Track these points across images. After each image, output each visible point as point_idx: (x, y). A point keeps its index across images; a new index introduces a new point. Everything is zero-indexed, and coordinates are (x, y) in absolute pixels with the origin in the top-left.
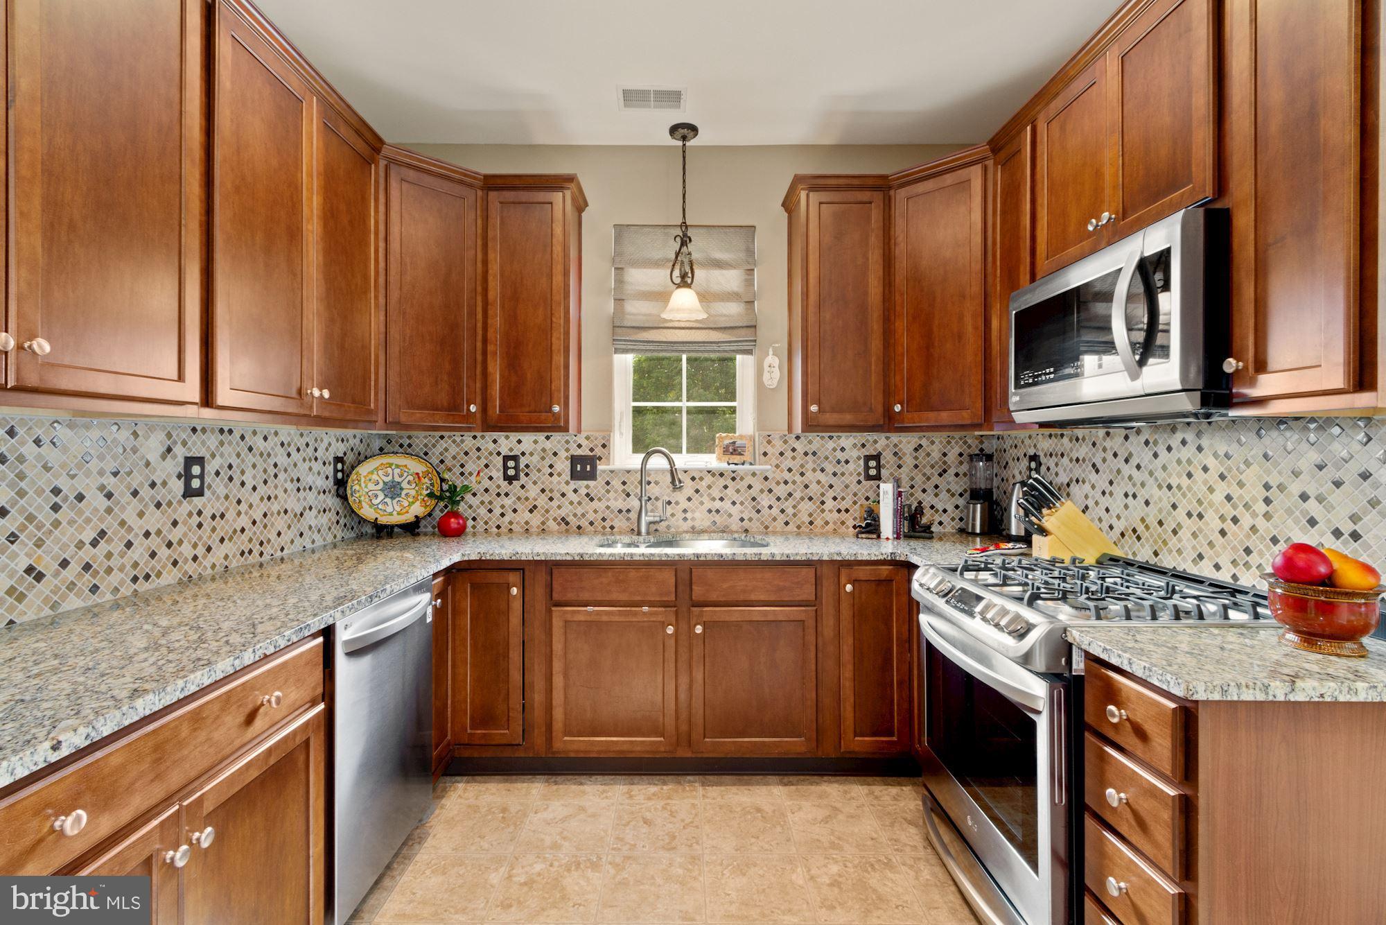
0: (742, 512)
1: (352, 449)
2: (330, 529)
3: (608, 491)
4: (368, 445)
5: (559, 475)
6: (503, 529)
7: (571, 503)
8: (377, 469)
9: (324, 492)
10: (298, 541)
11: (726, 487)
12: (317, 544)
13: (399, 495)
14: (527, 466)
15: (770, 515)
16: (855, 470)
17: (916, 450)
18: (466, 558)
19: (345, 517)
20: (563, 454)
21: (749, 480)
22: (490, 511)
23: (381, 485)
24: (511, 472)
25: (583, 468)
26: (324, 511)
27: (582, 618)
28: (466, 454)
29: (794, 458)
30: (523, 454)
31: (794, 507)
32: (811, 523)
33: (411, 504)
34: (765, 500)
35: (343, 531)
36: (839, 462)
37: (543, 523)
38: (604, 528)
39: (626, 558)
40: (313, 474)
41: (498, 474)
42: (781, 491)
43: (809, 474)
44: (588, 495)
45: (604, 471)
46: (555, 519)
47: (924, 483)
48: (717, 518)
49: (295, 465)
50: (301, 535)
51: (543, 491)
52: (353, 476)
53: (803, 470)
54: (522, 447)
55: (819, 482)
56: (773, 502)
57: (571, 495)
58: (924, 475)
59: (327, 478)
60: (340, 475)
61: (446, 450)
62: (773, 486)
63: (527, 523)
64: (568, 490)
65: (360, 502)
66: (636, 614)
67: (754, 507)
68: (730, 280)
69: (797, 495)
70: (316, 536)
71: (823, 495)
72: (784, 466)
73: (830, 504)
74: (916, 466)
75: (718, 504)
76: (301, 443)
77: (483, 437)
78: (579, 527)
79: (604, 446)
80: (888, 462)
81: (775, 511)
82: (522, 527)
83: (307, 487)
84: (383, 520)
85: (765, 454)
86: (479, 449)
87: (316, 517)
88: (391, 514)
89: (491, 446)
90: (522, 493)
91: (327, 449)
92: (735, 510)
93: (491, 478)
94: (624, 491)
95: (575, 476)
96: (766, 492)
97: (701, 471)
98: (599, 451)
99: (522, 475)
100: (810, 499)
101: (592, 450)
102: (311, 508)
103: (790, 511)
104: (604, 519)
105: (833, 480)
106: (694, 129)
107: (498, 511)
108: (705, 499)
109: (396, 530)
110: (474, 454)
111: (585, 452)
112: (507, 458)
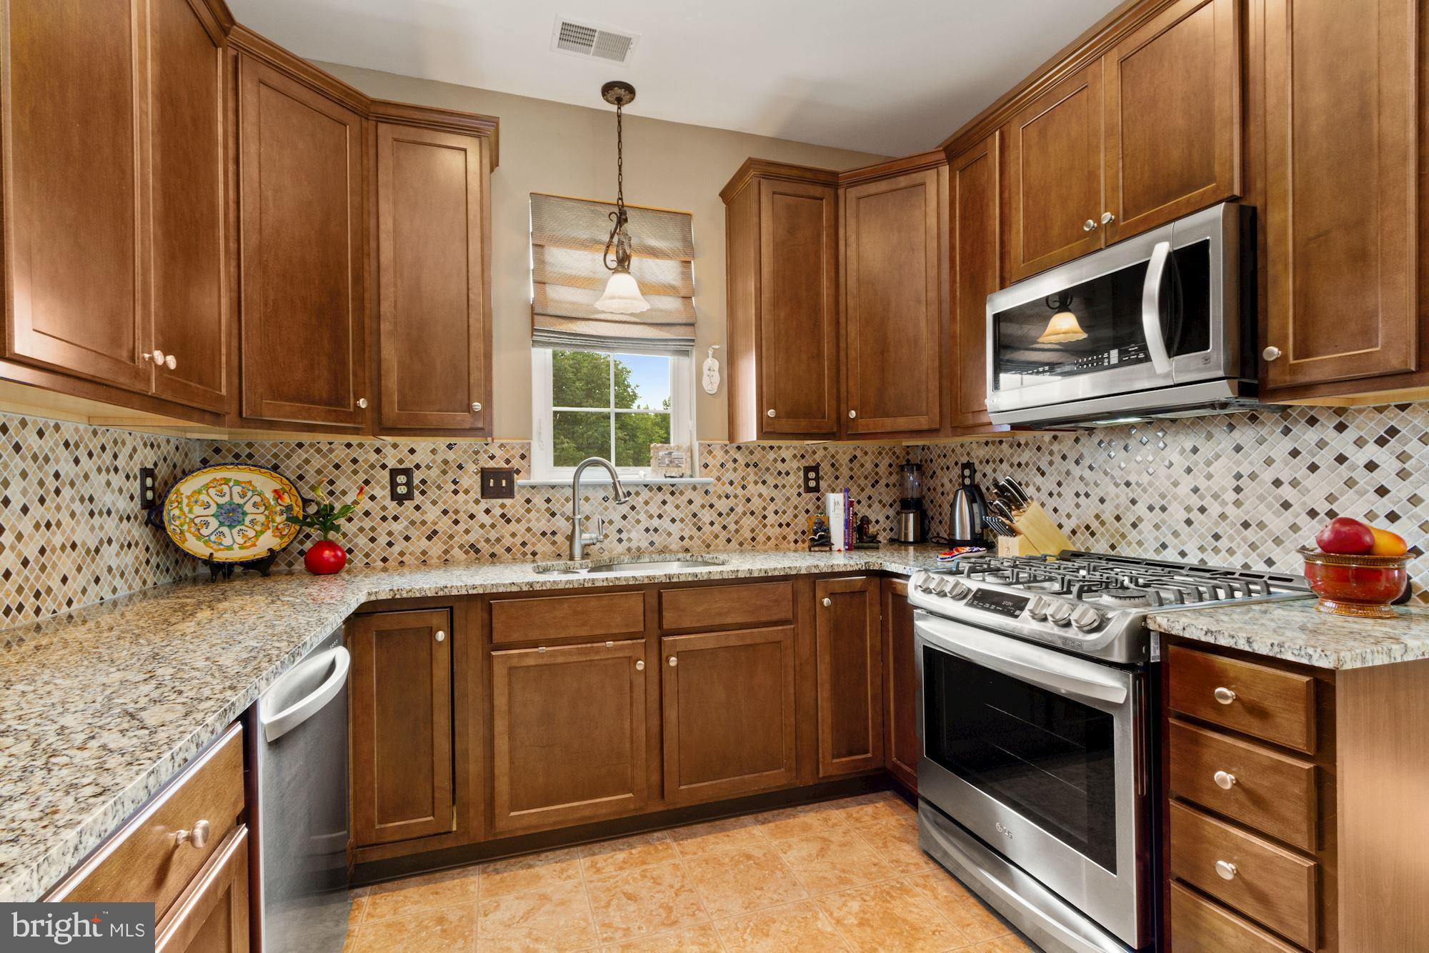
0: (682, 530)
1: (165, 459)
2: (137, 571)
3: (529, 511)
4: (186, 455)
5: (467, 492)
6: (392, 563)
7: (482, 526)
8: (207, 487)
9: (128, 518)
10: (93, 589)
11: (664, 502)
12: (120, 594)
13: (241, 522)
14: (423, 482)
15: (712, 533)
16: (796, 482)
17: (851, 461)
19: (158, 554)
20: (472, 468)
21: (689, 494)
22: (373, 540)
23: (213, 509)
24: (402, 490)
25: (498, 483)
26: (129, 545)
27: (531, 661)
28: (337, 466)
29: (735, 470)
30: (418, 467)
31: (737, 523)
32: (753, 539)
33: (257, 536)
34: (706, 516)
35: (155, 574)
36: (780, 473)
37: (446, 552)
38: (524, 554)
40: (113, 491)
41: (383, 493)
42: (723, 505)
43: (751, 487)
44: (503, 516)
45: (523, 487)
46: (461, 547)
47: (859, 494)
48: (655, 538)
49: (86, 477)
50: (97, 580)
51: (445, 512)
52: (172, 496)
53: (745, 483)
54: (416, 458)
55: (760, 495)
56: (715, 517)
57: (482, 518)
58: (859, 486)
59: (132, 498)
60: (149, 495)
61: (307, 461)
62: (714, 500)
63: (424, 553)
64: (479, 510)
65: (182, 532)
66: (598, 651)
67: (695, 524)
68: (666, 271)
69: (740, 510)
70: (118, 582)
71: (764, 509)
72: (726, 479)
73: (772, 518)
74: (851, 478)
75: (656, 522)
76: (94, 444)
77: (361, 445)
78: (493, 555)
79: (523, 457)
80: (826, 474)
81: (717, 528)
82: (417, 558)
83: (105, 510)
84: (221, 556)
85: (706, 466)
86: (355, 461)
87: (118, 555)
88: (229, 548)
89: (373, 457)
90: (417, 516)
91: (131, 457)
92: (675, 529)
93: (373, 498)
94: (548, 510)
95: (486, 492)
96: (708, 507)
97: (637, 485)
98: (516, 463)
99: (416, 493)
100: (752, 513)
101: (508, 462)
102: (110, 541)
103: (732, 527)
104: (524, 544)
105: (775, 493)
106: (630, 90)
107: (383, 540)
108: (642, 517)
109: (238, 570)
110: (348, 467)
111: (499, 464)
112: (394, 473)
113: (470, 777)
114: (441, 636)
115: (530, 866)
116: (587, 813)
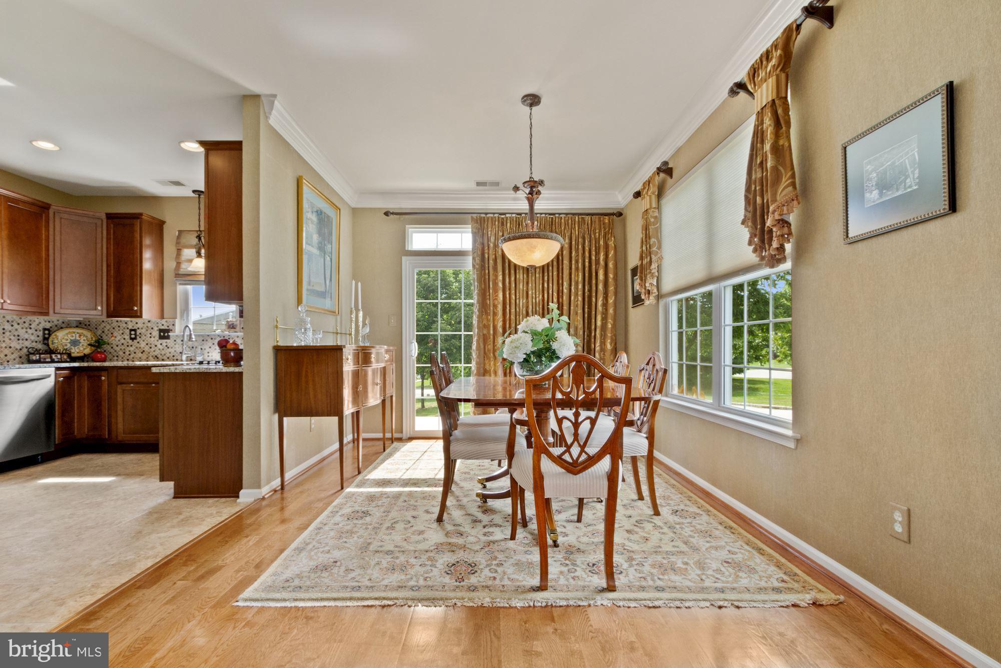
1: (56, 325)
3: (175, 344)
4: (68, 324)
5: (154, 337)
6: (130, 361)
7: (159, 349)
8: (67, 334)
9: (35, 341)
13: (79, 345)
14: (140, 334)
18: (82, 365)
20: (156, 329)
22: (124, 353)
23: (69, 341)
24: (133, 336)
25: (164, 334)
27: (129, 389)
28: (114, 328)
30: (138, 328)
33: (85, 349)
37: (147, 358)
39: (145, 365)
40: (29, 334)
41: (127, 337)
44: (166, 346)
45: (173, 336)
46: (152, 356)
49: (17, 330)
51: (147, 344)
52: (53, 336)
54: (138, 326)
57: (159, 346)
59: (38, 336)
60: (46, 336)
61: (105, 327)
63: (139, 358)
64: (158, 344)
65: (57, 346)
76: (21, 321)
78: (163, 360)
79: (173, 325)
82: (138, 360)
83: (24, 339)
86: (119, 327)
88: (74, 353)
89: (125, 325)
90: (138, 345)
91: (38, 325)
93: (124, 339)
98: (171, 327)
99: (138, 337)
101: (168, 327)
104: (173, 356)
107: (127, 353)
110: (117, 328)
111: (165, 327)
112: (131, 330)
113: (112, 423)
114: (103, 378)
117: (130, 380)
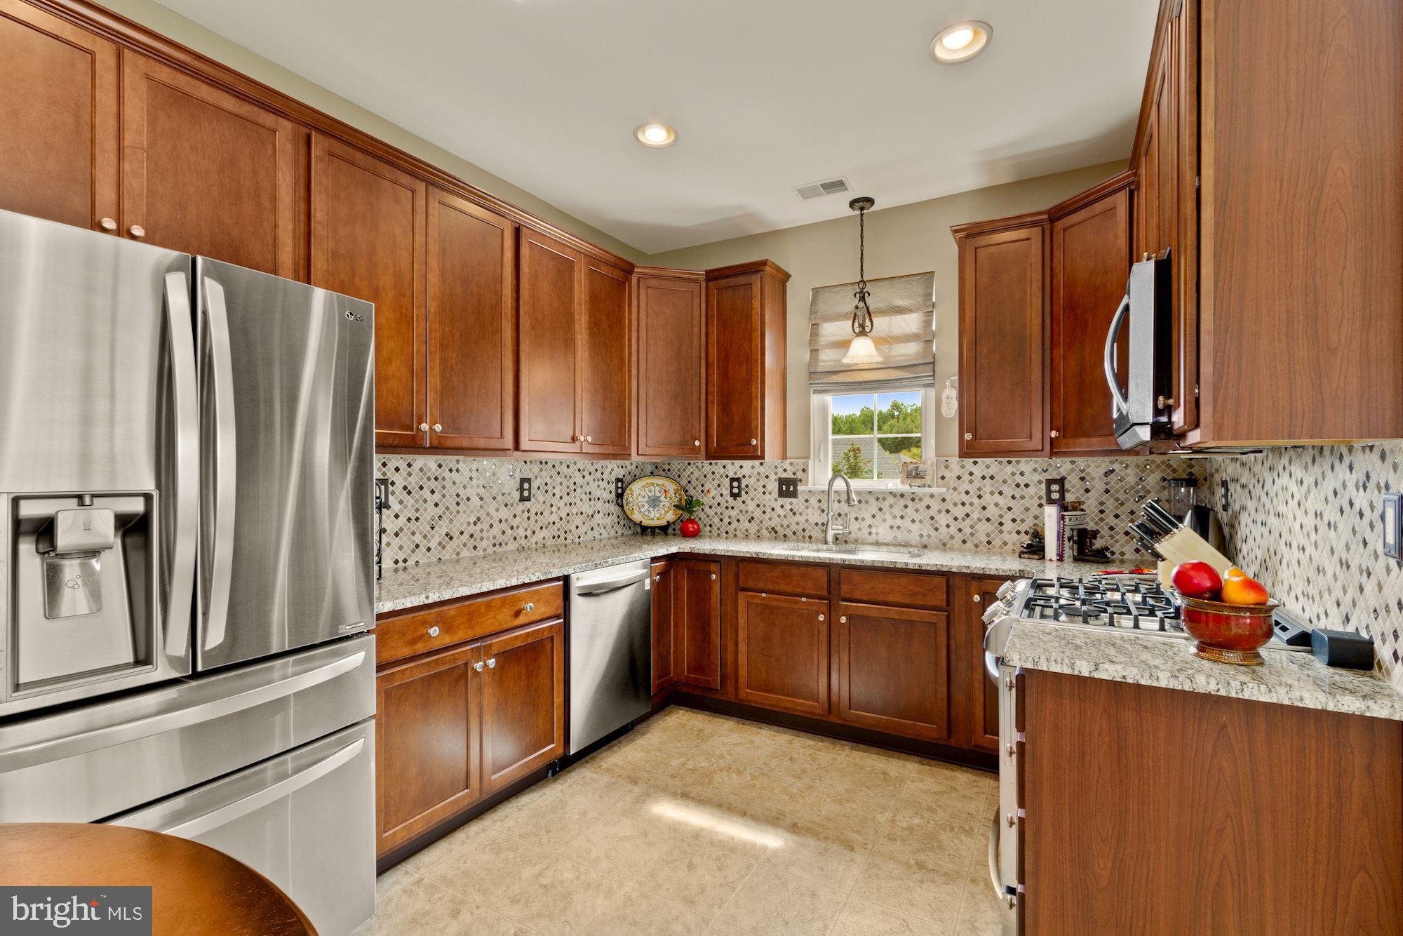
0: (921, 529)
1: (630, 473)
2: (613, 527)
3: (807, 508)
4: (642, 470)
5: (770, 493)
6: (730, 535)
7: (779, 516)
8: (644, 487)
9: (609, 502)
10: (590, 532)
11: (906, 507)
12: (603, 536)
13: (659, 506)
14: (747, 486)
15: (948, 533)
16: (1036, 493)
17: (1106, 474)
18: (682, 551)
19: (624, 519)
20: (773, 477)
21: (927, 501)
22: (721, 520)
23: (646, 499)
24: (736, 491)
25: (788, 488)
26: (609, 514)
27: (758, 601)
28: (705, 476)
29: (971, 482)
30: (744, 477)
31: (972, 527)
32: (989, 543)
33: (666, 513)
34: (943, 519)
35: (622, 529)
36: (1018, 485)
37: (759, 531)
38: (804, 537)
39: (789, 559)
40: (601, 490)
41: (726, 492)
42: (959, 511)
43: (987, 497)
44: (791, 510)
45: (804, 491)
46: (767, 529)
47: (1117, 508)
48: (898, 533)
49: (588, 484)
50: (592, 529)
51: (758, 506)
52: (628, 491)
53: (981, 493)
54: (743, 472)
55: (996, 505)
56: (951, 521)
57: (779, 511)
58: (1117, 500)
59: (611, 492)
60: (620, 491)
61: (692, 473)
62: (951, 507)
63: (747, 530)
64: (777, 505)
65: (633, 509)
66: (796, 602)
67: (932, 525)
68: (910, 323)
69: (975, 516)
70: (603, 531)
71: (1001, 516)
72: (962, 489)
73: (1008, 525)
74: (1107, 491)
75: (899, 522)
76: (592, 469)
77: (716, 464)
78: (785, 536)
79: (804, 470)
80: (1073, 487)
81: (953, 530)
82: (743, 534)
83: (596, 498)
84: (646, 523)
85: (943, 478)
86: (713, 473)
87: (602, 518)
88: (653, 519)
89: (722, 470)
90: (743, 507)
91: (610, 473)
92: (915, 528)
93: (722, 495)
94: (819, 507)
95: (782, 494)
96: (944, 512)
97: (884, 493)
98: (800, 475)
99: (743, 493)
100: (988, 520)
101: (794, 474)
102: (599, 512)
103: (968, 530)
104: (804, 530)
105: (1012, 503)
106: (870, 201)
107: (726, 520)
108: (888, 517)
109: (657, 531)
110: (710, 476)
111: (789, 475)
112: (733, 480)
113: (729, 662)
114: (714, 576)
115: (761, 728)
116: (789, 705)
117: (761, 585)
